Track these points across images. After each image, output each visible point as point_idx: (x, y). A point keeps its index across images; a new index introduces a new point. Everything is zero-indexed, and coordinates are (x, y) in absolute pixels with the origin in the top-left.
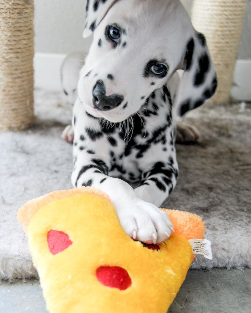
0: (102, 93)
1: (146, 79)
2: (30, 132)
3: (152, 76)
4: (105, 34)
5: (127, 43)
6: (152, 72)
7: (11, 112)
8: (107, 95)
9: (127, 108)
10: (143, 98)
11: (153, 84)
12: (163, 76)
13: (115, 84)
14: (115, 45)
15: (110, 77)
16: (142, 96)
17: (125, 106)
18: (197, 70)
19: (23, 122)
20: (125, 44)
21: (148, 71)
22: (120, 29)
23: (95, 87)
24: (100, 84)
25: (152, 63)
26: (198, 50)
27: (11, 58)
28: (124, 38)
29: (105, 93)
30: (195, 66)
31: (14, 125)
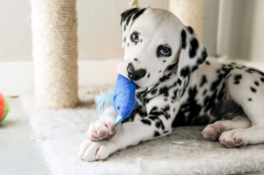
0: (133, 69)
1: (159, 58)
2: (79, 108)
3: (163, 56)
4: (130, 39)
5: (143, 39)
6: (162, 54)
7: (65, 95)
8: (136, 70)
9: (150, 77)
10: (160, 72)
11: (165, 61)
12: (169, 55)
13: (140, 63)
14: (136, 43)
15: (136, 60)
16: (160, 70)
17: (149, 76)
18: (190, 49)
19: (73, 102)
20: (141, 40)
21: (158, 53)
22: (138, 32)
23: (128, 67)
24: (130, 65)
25: (160, 48)
26: (189, 37)
27: (65, 58)
28: (140, 37)
29: (134, 69)
30: (188, 46)
31: (67, 104)
